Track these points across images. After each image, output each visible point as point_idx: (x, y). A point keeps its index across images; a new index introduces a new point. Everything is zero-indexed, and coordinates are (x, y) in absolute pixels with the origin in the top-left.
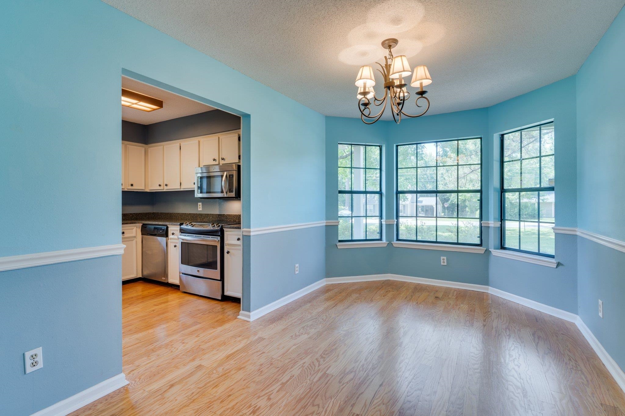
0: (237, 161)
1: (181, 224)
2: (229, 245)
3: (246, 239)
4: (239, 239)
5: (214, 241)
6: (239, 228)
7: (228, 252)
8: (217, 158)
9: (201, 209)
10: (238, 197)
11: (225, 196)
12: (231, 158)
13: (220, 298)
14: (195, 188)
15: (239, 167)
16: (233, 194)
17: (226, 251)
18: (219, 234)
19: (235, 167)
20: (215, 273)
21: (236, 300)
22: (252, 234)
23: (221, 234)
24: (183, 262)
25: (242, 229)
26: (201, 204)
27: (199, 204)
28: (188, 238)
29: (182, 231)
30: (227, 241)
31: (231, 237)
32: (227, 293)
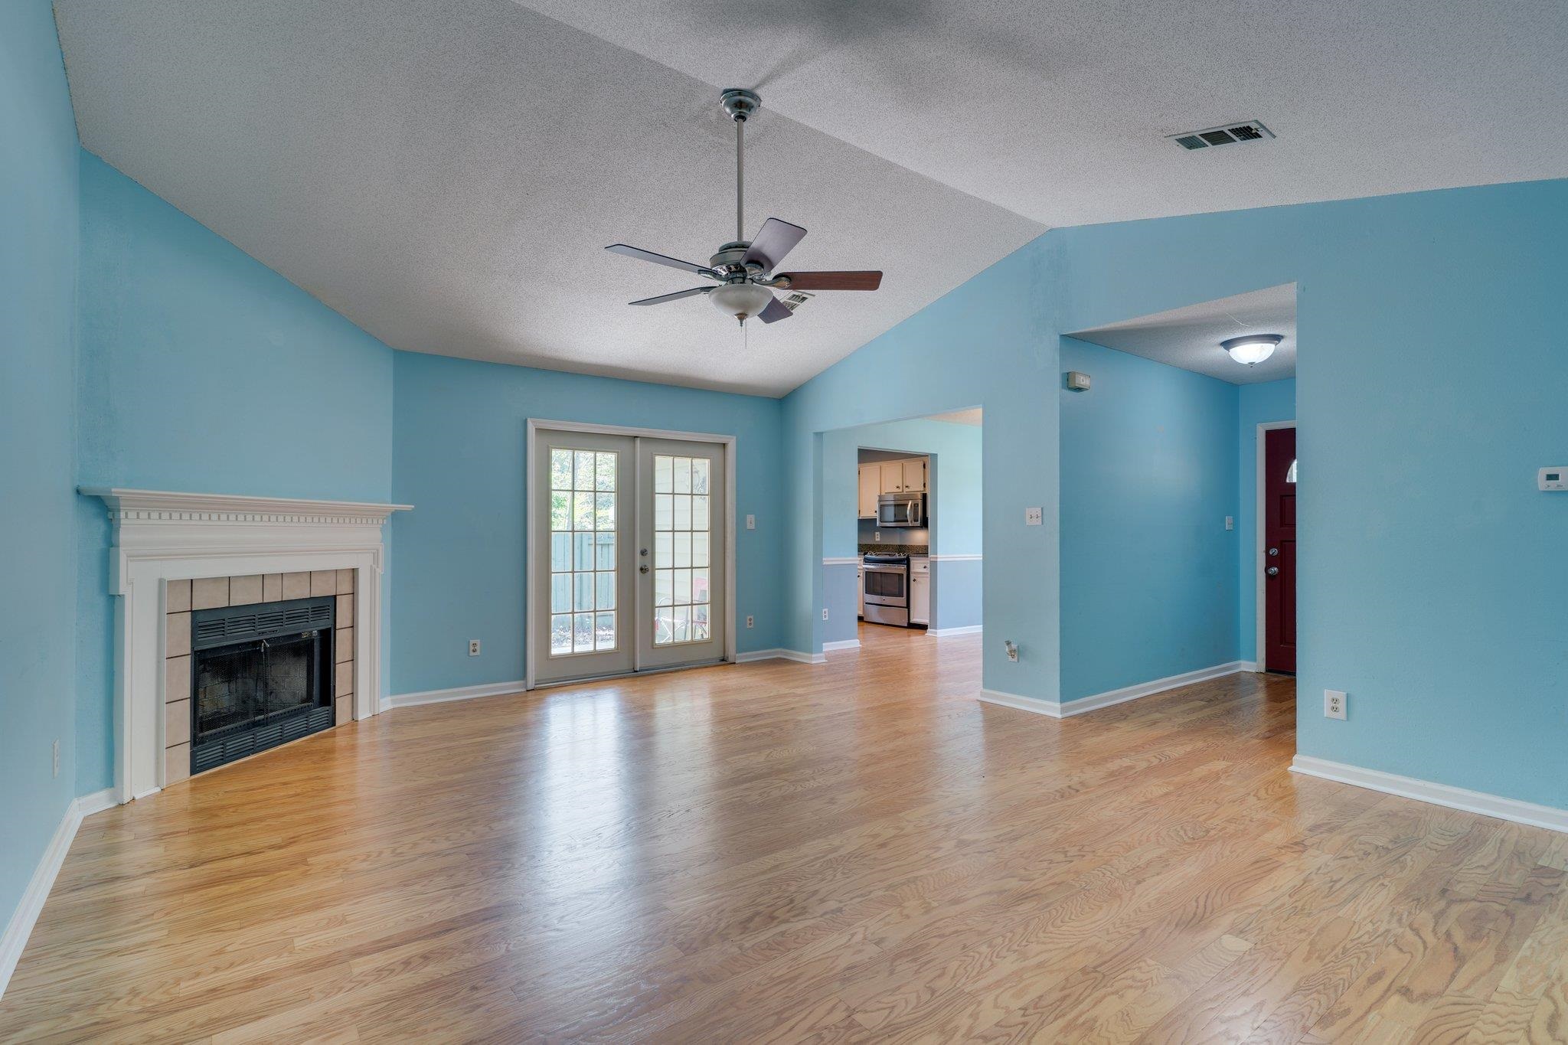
0: (922, 489)
1: (865, 554)
2: (915, 573)
3: (934, 564)
4: (925, 567)
5: (901, 569)
6: (927, 557)
7: (914, 580)
8: (900, 485)
9: (879, 540)
10: (925, 524)
11: (910, 525)
12: (916, 487)
13: (906, 625)
14: (877, 516)
15: (924, 496)
16: (918, 524)
17: (912, 579)
18: (906, 562)
19: (920, 496)
20: (902, 601)
21: (923, 627)
22: (938, 560)
23: (907, 562)
24: (867, 592)
25: (930, 556)
26: (878, 533)
27: (877, 533)
28: (871, 567)
29: (867, 561)
30: (912, 570)
31: (918, 565)
32: (915, 620)
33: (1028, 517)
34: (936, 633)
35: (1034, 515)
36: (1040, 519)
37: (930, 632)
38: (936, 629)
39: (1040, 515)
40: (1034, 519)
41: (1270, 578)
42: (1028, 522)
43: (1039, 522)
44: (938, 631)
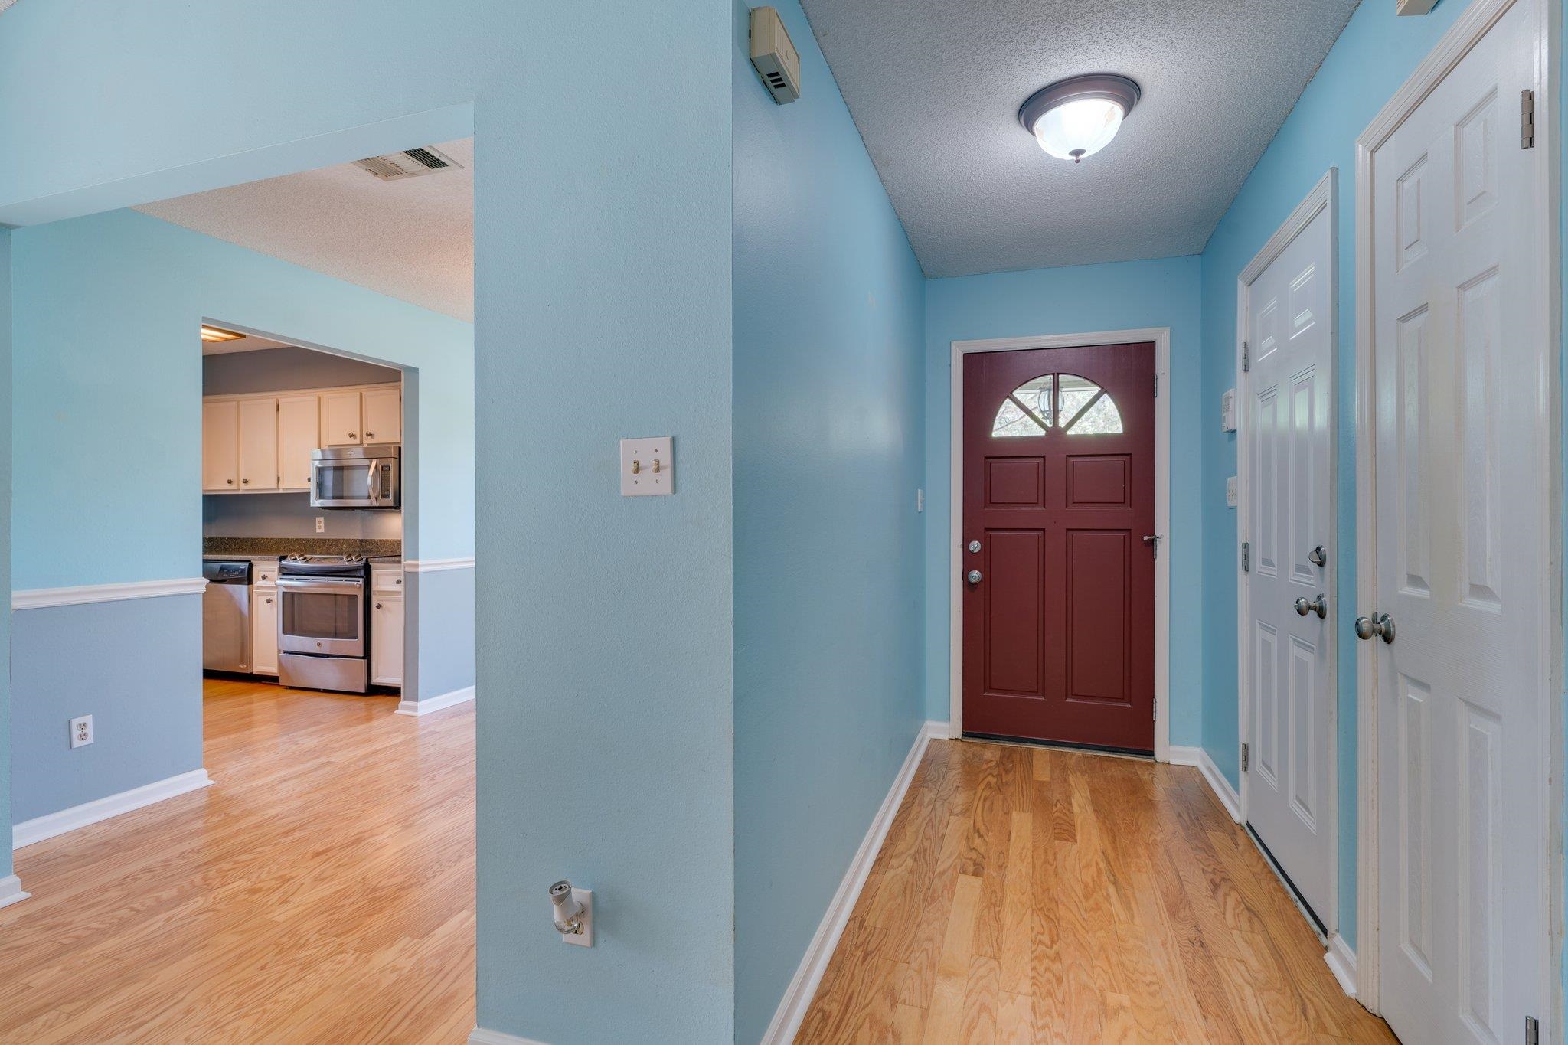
0: (394, 439)
1: (283, 558)
2: (379, 593)
3: (411, 580)
4: (399, 582)
5: (355, 586)
6: (399, 562)
7: (379, 607)
8: (357, 432)
9: (322, 530)
10: (397, 506)
11: (375, 504)
12: (385, 434)
13: (363, 691)
14: (311, 487)
15: (398, 452)
16: (388, 502)
17: (374, 603)
18: (362, 573)
19: (393, 453)
20: (355, 646)
21: (393, 692)
22: (421, 569)
23: (365, 573)
24: (286, 630)
25: (403, 562)
26: (322, 519)
27: (318, 519)
28: (297, 583)
29: (285, 572)
30: (376, 587)
31: (385, 579)
32: (377, 680)
33: (625, 468)
34: (415, 709)
35: (647, 461)
36: (666, 475)
37: (404, 706)
38: (416, 699)
39: (666, 460)
40: (648, 474)
41: (968, 586)
42: (627, 485)
43: (666, 487)
44: (420, 704)
